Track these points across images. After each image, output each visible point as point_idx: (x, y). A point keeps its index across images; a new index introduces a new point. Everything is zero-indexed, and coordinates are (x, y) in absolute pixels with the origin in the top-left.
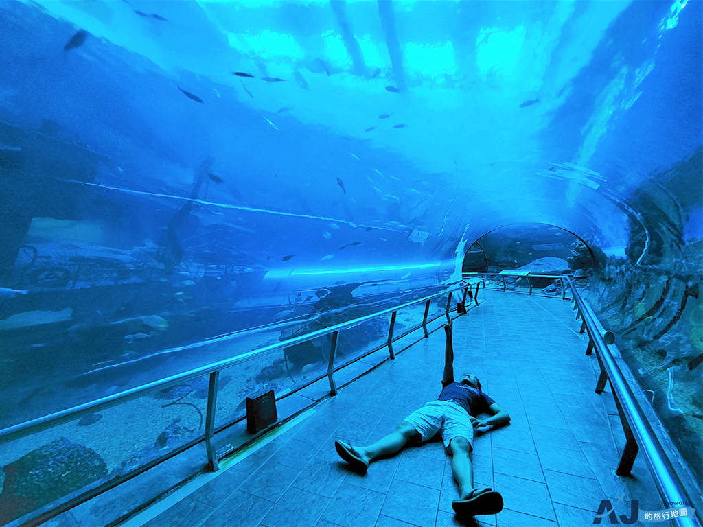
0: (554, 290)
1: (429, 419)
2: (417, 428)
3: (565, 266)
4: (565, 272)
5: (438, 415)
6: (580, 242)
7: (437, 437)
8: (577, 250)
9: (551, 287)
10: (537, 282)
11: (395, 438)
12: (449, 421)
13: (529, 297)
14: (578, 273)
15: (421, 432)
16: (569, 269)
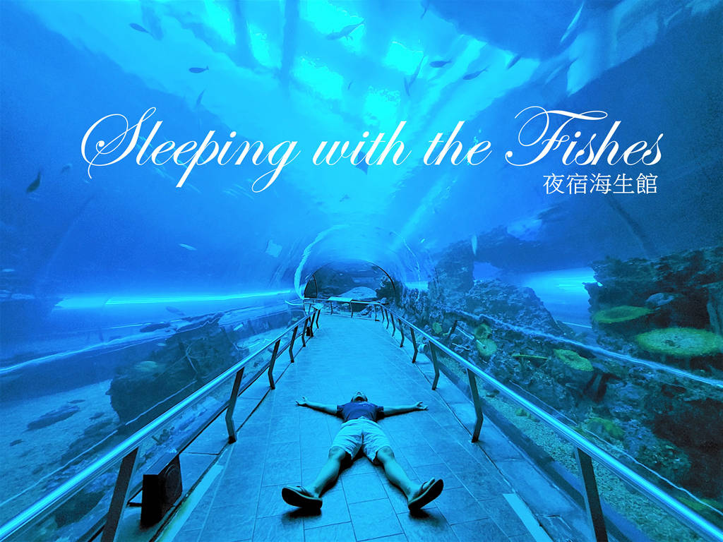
0: (367, 314)
1: (353, 439)
2: (347, 450)
3: (374, 295)
4: (374, 300)
5: (358, 433)
6: (386, 277)
7: (361, 453)
8: (384, 283)
9: (365, 311)
10: (356, 307)
11: (332, 466)
12: (368, 436)
13: (351, 319)
14: (383, 300)
15: (350, 453)
16: (376, 297)
